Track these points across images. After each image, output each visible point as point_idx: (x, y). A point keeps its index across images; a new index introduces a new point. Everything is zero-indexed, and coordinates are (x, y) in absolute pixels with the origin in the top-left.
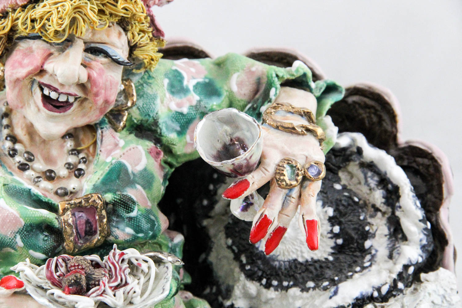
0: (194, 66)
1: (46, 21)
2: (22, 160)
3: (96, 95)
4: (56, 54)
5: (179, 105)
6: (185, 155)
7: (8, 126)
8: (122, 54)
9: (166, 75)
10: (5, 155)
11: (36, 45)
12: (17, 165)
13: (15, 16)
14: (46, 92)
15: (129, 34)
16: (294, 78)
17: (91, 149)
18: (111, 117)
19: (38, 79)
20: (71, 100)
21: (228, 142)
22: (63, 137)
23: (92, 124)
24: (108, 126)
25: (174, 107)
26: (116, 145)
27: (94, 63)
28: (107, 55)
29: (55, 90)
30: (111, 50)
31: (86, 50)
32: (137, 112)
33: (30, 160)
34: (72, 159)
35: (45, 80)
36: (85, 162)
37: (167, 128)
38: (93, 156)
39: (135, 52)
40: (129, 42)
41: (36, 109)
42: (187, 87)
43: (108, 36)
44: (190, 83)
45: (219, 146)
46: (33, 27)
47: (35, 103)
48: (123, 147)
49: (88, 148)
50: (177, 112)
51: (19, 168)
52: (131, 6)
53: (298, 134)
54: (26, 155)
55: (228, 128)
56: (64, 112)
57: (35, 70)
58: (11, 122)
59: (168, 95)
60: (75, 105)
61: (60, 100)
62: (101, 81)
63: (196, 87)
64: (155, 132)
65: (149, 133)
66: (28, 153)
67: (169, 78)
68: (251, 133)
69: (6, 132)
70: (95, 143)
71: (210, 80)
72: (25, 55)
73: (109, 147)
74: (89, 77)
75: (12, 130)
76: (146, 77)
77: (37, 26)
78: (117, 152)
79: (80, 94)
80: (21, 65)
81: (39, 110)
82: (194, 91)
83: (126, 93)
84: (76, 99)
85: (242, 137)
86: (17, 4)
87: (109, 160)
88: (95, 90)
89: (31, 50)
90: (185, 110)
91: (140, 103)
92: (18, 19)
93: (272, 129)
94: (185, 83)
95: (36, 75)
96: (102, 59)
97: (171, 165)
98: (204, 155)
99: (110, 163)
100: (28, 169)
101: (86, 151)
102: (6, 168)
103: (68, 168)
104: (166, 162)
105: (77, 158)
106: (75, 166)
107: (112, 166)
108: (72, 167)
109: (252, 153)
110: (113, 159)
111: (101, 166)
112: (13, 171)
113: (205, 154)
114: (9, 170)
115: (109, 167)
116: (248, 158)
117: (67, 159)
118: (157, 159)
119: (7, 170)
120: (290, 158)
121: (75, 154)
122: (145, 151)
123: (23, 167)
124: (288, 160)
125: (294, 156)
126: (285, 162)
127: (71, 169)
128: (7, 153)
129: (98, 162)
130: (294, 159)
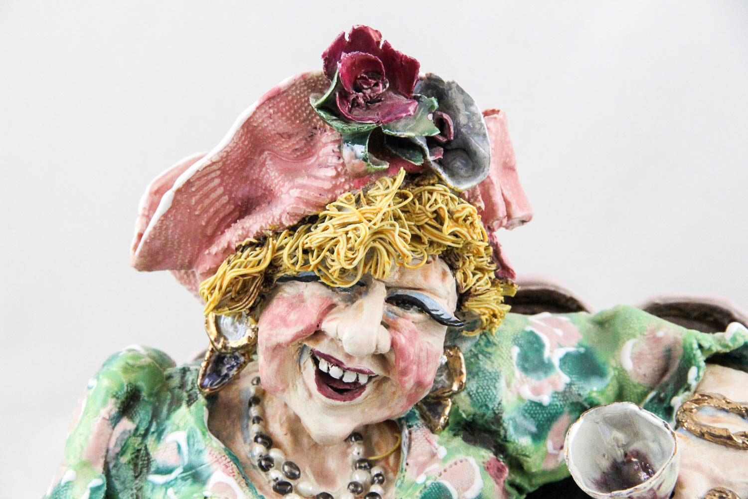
0: (561, 325)
1: (328, 254)
2: (281, 477)
3: (404, 373)
4: (341, 305)
5: (537, 391)
6: (544, 473)
7: (258, 419)
8: (446, 307)
9: (516, 341)
10: (254, 466)
11: (310, 290)
12: (273, 484)
13: (278, 243)
14: (323, 366)
15: (459, 275)
16: (728, 351)
17: (392, 460)
18: (425, 408)
19: (311, 345)
20: (363, 380)
21: (620, 459)
22: (348, 439)
23: (395, 419)
24: (420, 422)
25: (528, 394)
26: (433, 455)
27: (401, 322)
28: (422, 308)
29: (338, 364)
30: (429, 301)
31: (389, 300)
32: (468, 400)
33: (294, 477)
34: (361, 476)
35: (322, 347)
36: (381, 482)
37: (516, 428)
38: (395, 471)
39: (467, 304)
40: (458, 287)
41: (306, 394)
42: (549, 359)
43: (426, 277)
44: (553, 354)
45: (605, 464)
46: (306, 262)
47: (304, 383)
48: (444, 460)
49: (386, 458)
50: (532, 402)
51: (275, 489)
52: (464, 231)
53: (737, 447)
54: (287, 468)
55: (621, 436)
56: (351, 399)
57: (307, 330)
58: (263, 412)
59: (518, 373)
60: (369, 388)
61: (345, 380)
62: (412, 351)
63: (564, 360)
64: (496, 433)
65: (487, 435)
66: (290, 464)
67: (520, 346)
68: (660, 445)
69: (255, 428)
70: (398, 450)
71: (587, 349)
72: (292, 306)
73: (422, 459)
74: (393, 344)
75: (266, 426)
76: (482, 343)
77: (313, 261)
78: (435, 467)
79: (377, 370)
80: (284, 322)
81: (310, 395)
82: (561, 367)
83: (450, 370)
84: (370, 379)
85: (643, 450)
86: (281, 223)
87: (421, 479)
88: (402, 365)
89: (301, 299)
90: (546, 399)
91: (473, 386)
92: (282, 248)
93: (694, 437)
94: (547, 354)
95: (308, 339)
96: (414, 315)
97: (519, 489)
98: (582, 481)
99: (424, 486)
100: (291, 491)
101: (383, 463)
102: (255, 489)
103: (353, 491)
104: (512, 484)
105: (369, 475)
106: (365, 487)
107: (426, 490)
108: (360, 489)
109: (662, 480)
110: (427, 479)
111: (408, 489)
112: (266, 493)
113: (583, 478)
114: (260, 493)
115: (421, 491)
116: (655, 488)
117: (351, 477)
118: (498, 480)
119: (256, 492)
120: (723, 488)
121: (365, 467)
122: (479, 465)
123: (282, 487)
124: (721, 492)
125: (731, 484)
126: (715, 495)
127: (359, 493)
128: (257, 464)
129: (402, 482)
130: (731, 489)
